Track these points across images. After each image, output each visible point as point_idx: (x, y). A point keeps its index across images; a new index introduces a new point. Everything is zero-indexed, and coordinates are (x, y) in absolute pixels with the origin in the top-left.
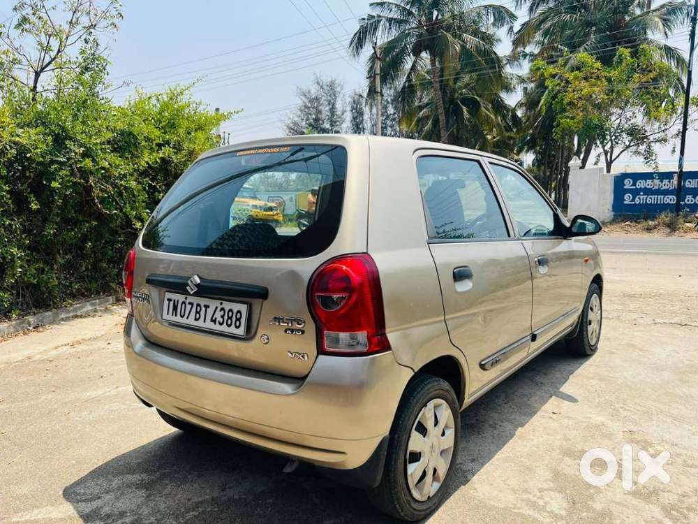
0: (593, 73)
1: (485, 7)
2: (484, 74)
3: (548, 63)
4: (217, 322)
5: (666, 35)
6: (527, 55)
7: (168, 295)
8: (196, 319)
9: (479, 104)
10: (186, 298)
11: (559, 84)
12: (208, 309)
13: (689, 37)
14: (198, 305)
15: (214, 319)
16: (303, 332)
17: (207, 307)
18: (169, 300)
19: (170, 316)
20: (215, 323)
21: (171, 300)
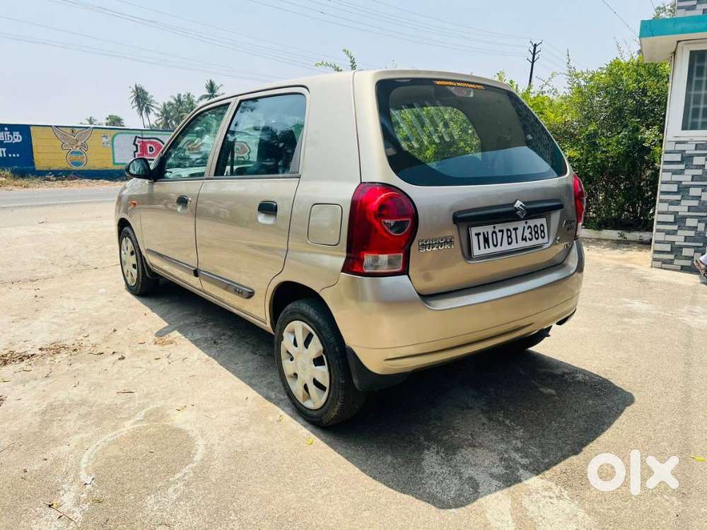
4: (527, 239)
7: (474, 230)
8: (509, 244)
10: (494, 227)
12: (517, 231)
14: (508, 230)
15: (524, 237)
17: (516, 229)
19: (484, 251)
20: (526, 241)
21: (479, 234)
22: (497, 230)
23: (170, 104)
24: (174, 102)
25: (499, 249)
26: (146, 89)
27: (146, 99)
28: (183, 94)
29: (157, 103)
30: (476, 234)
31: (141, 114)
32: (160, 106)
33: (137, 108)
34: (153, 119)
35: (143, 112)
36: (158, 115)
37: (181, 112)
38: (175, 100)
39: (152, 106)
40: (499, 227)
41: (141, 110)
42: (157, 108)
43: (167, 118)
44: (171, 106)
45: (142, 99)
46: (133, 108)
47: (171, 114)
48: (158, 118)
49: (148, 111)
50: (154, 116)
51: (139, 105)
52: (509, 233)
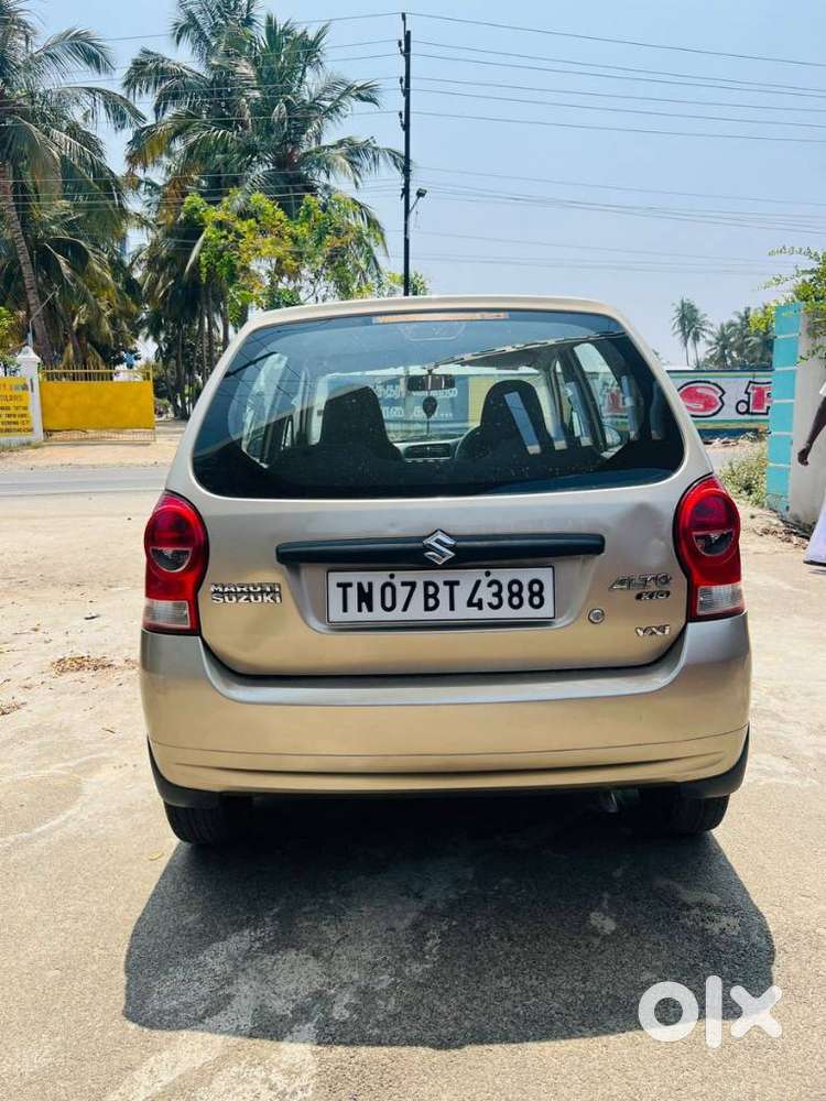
0: (275, 226)
1: (90, 90)
2: (97, 206)
3: (209, 203)
4: (485, 605)
5: (357, 184)
6: (140, 182)
7: (336, 578)
8: (427, 608)
9: (87, 254)
10: (392, 576)
11: (226, 237)
12: (456, 588)
13: (401, 192)
14: (427, 584)
15: (475, 600)
16: (668, 594)
17: (452, 584)
18: (345, 586)
19: (353, 614)
20: (481, 608)
21: (350, 585)
22: (397, 582)
23: (731, 325)
24: (738, 321)
25: (397, 615)
26: (697, 306)
27: (695, 320)
28: (753, 307)
29: (712, 325)
30: (339, 585)
31: (686, 345)
32: (716, 330)
33: (680, 334)
34: (703, 350)
35: (690, 338)
36: (710, 343)
37: (747, 336)
38: (739, 317)
39: (706, 330)
40: (401, 576)
41: (686, 336)
42: (711, 333)
43: (724, 347)
44: (733, 328)
45: (689, 321)
46: (675, 334)
47: (732, 340)
48: (709, 348)
49: (696, 337)
50: (705, 345)
51: (683, 330)
52: (431, 590)
